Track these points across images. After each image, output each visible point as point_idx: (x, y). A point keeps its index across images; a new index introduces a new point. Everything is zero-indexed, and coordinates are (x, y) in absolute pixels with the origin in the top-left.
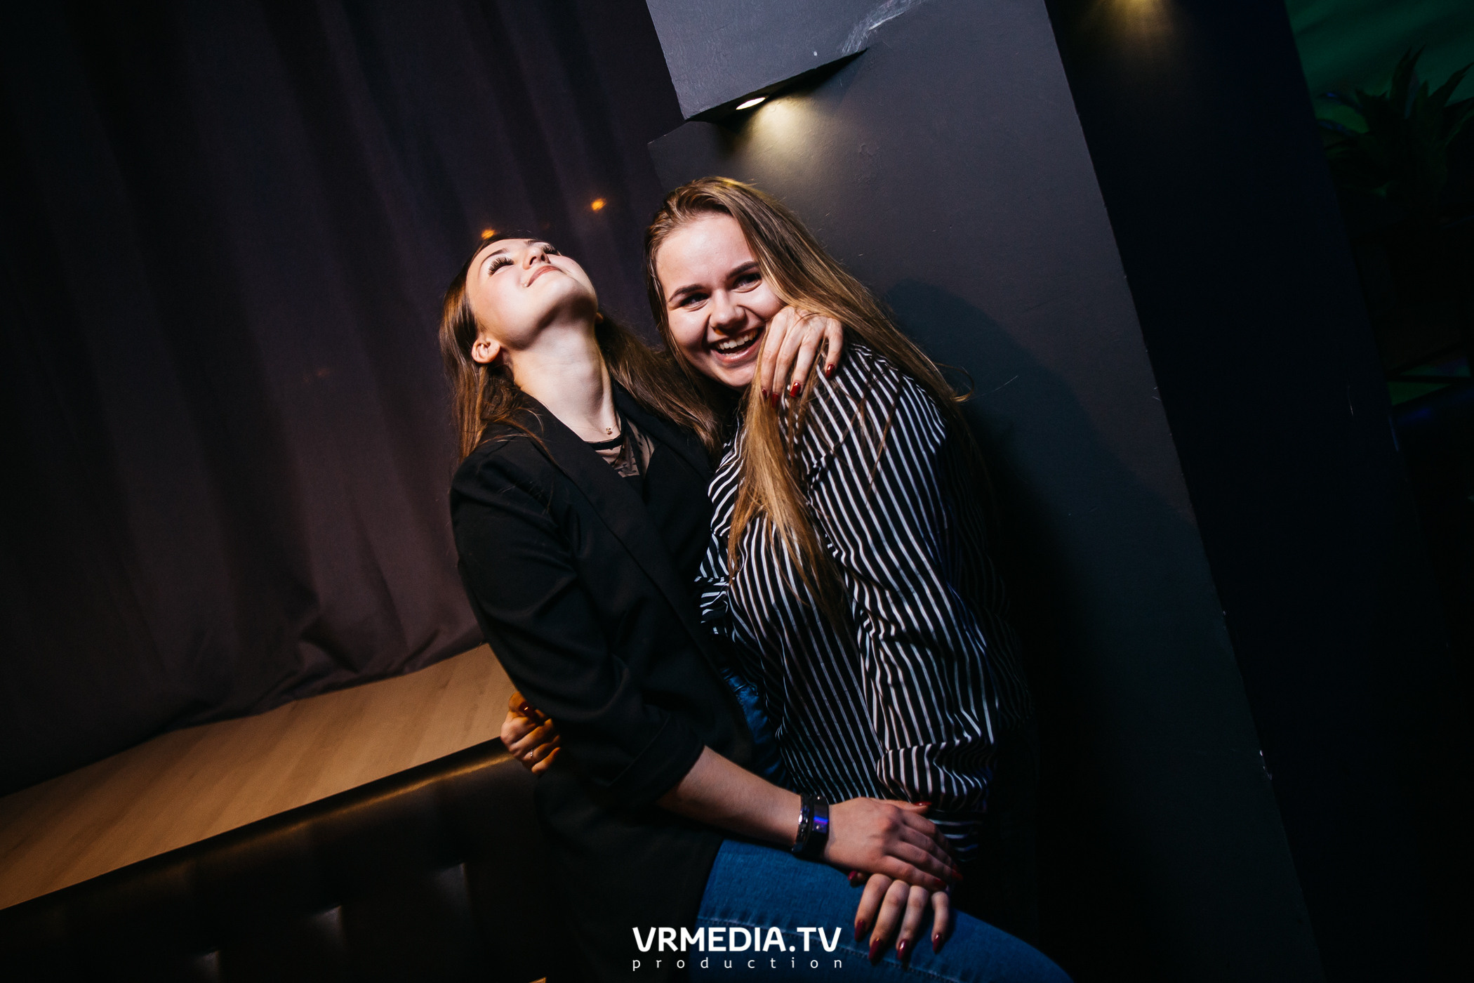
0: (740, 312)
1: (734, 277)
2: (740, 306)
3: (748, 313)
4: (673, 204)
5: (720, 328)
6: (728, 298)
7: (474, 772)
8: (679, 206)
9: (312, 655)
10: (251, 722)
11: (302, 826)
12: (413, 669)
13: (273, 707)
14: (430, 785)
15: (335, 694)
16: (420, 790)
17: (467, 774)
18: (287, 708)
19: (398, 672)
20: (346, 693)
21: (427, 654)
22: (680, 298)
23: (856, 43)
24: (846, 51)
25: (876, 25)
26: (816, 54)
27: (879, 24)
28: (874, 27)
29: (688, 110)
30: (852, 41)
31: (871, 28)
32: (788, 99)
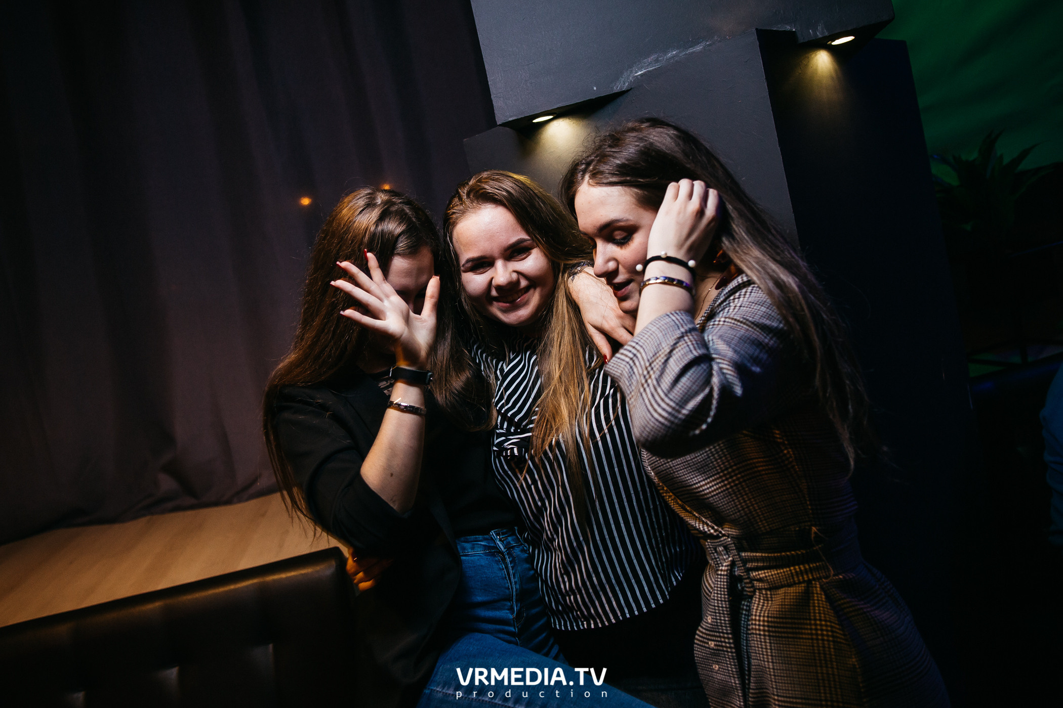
0: (515, 276)
1: (510, 250)
2: (515, 271)
3: (520, 276)
4: (463, 192)
5: (499, 288)
6: (505, 266)
7: (287, 578)
8: (468, 195)
9: (167, 483)
10: (117, 527)
11: (158, 604)
12: (240, 501)
13: (135, 517)
14: (253, 584)
15: (180, 514)
16: (247, 587)
17: (281, 579)
18: (142, 521)
19: (229, 502)
20: (189, 513)
21: (252, 490)
22: (469, 265)
23: (624, 84)
24: (617, 87)
25: (640, 73)
26: (595, 88)
27: (642, 72)
28: (638, 74)
29: (500, 118)
30: (622, 82)
31: (636, 75)
32: (569, 119)
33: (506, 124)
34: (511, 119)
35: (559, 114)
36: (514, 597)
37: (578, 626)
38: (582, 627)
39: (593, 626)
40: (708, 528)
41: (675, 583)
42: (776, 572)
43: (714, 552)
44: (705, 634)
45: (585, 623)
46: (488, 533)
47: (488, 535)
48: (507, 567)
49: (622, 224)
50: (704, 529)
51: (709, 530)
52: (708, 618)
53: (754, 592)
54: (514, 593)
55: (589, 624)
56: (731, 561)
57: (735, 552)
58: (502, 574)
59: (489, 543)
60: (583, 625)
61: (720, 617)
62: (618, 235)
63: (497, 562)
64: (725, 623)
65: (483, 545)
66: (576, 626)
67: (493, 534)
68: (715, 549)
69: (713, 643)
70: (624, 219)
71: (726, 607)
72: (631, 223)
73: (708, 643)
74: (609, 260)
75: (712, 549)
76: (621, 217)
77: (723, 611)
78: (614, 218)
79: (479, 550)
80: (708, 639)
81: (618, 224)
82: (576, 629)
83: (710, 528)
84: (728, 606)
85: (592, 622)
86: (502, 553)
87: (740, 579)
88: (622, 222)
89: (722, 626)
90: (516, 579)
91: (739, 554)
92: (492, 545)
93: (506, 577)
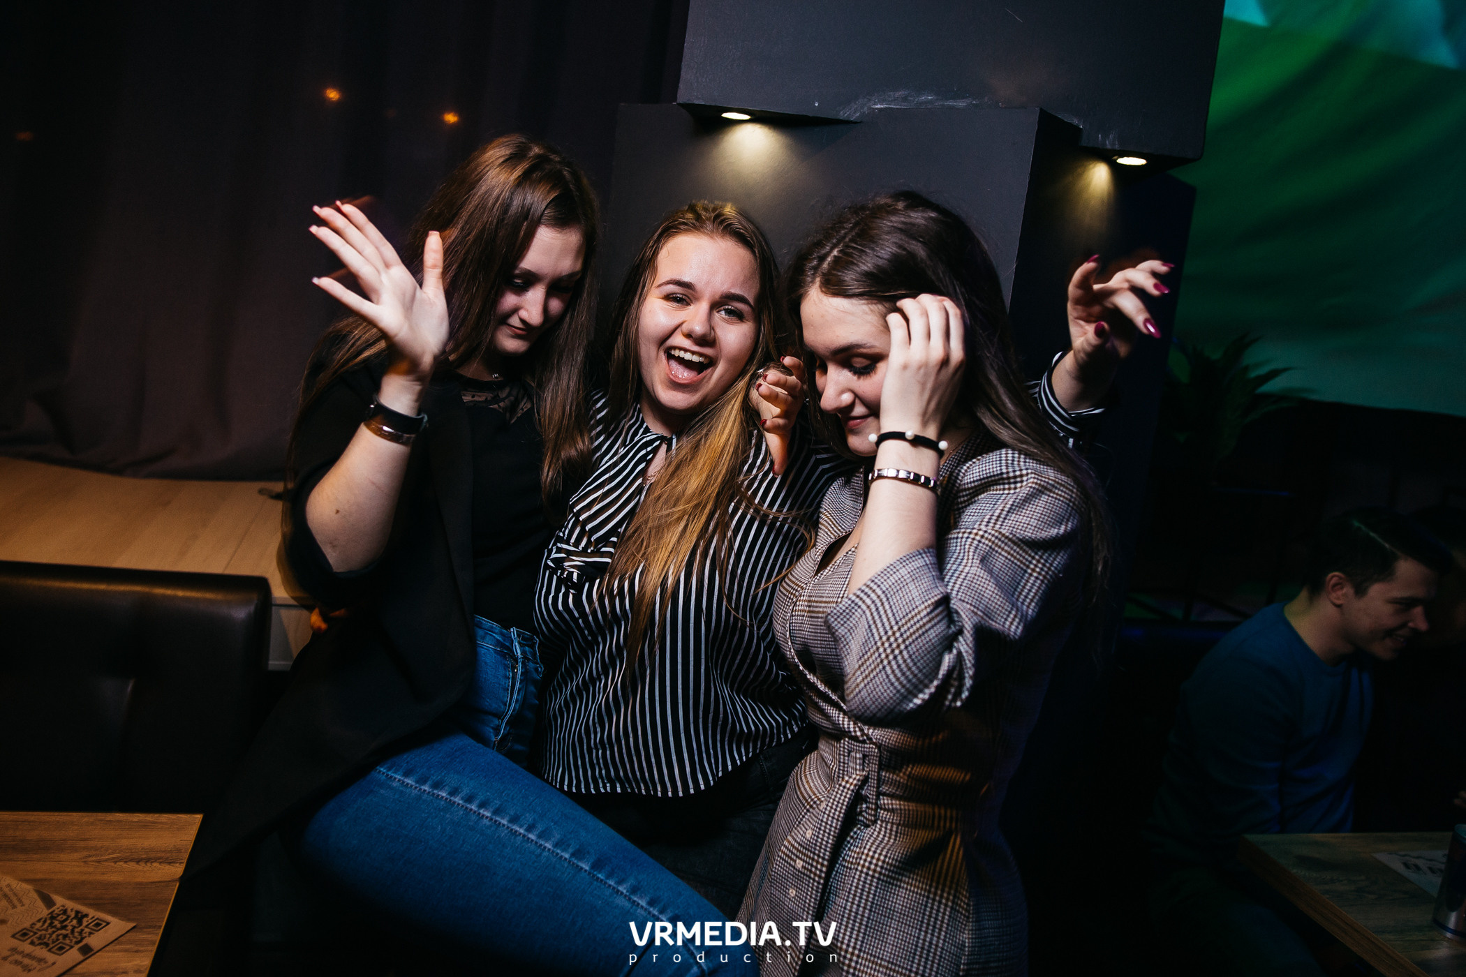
23: (855, 113)
24: (843, 114)
25: (879, 106)
26: (817, 105)
27: (882, 107)
28: (877, 107)
29: (683, 96)
30: (853, 109)
31: (874, 107)
32: (770, 129)
33: (689, 107)
34: (696, 102)
35: (758, 118)
36: (508, 717)
37: (597, 788)
38: (603, 791)
39: (619, 790)
40: (854, 728)
41: (730, 768)
42: (890, 802)
43: (846, 754)
44: (798, 850)
45: (608, 785)
46: (508, 628)
47: (507, 630)
48: (514, 678)
49: (865, 351)
50: (849, 728)
51: (855, 731)
52: (808, 832)
53: (875, 822)
54: (510, 713)
55: (613, 787)
56: (865, 775)
57: (875, 768)
58: (505, 683)
59: (504, 640)
60: (605, 787)
61: (823, 836)
62: (859, 362)
63: (506, 667)
64: (826, 846)
65: (497, 640)
66: (594, 788)
67: (514, 632)
68: (849, 752)
69: (801, 862)
70: (868, 345)
71: (836, 828)
72: (877, 350)
73: (795, 861)
74: (843, 392)
75: (846, 751)
76: (864, 342)
77: (830, 830)
78: (855, 342)
79: (490, 642)
80: (797, 857)
81: (858, 351)
82: (593, 792)
83: (857, 729)
84: (838, 827)
85: (618, 785)
86: (516, 660)
87: (864, 799)
88: (864, 348)
89: (820, 847)
90: (520, 697)
91: (878, 773)
92: (507, 644)
93: (508, 690)
